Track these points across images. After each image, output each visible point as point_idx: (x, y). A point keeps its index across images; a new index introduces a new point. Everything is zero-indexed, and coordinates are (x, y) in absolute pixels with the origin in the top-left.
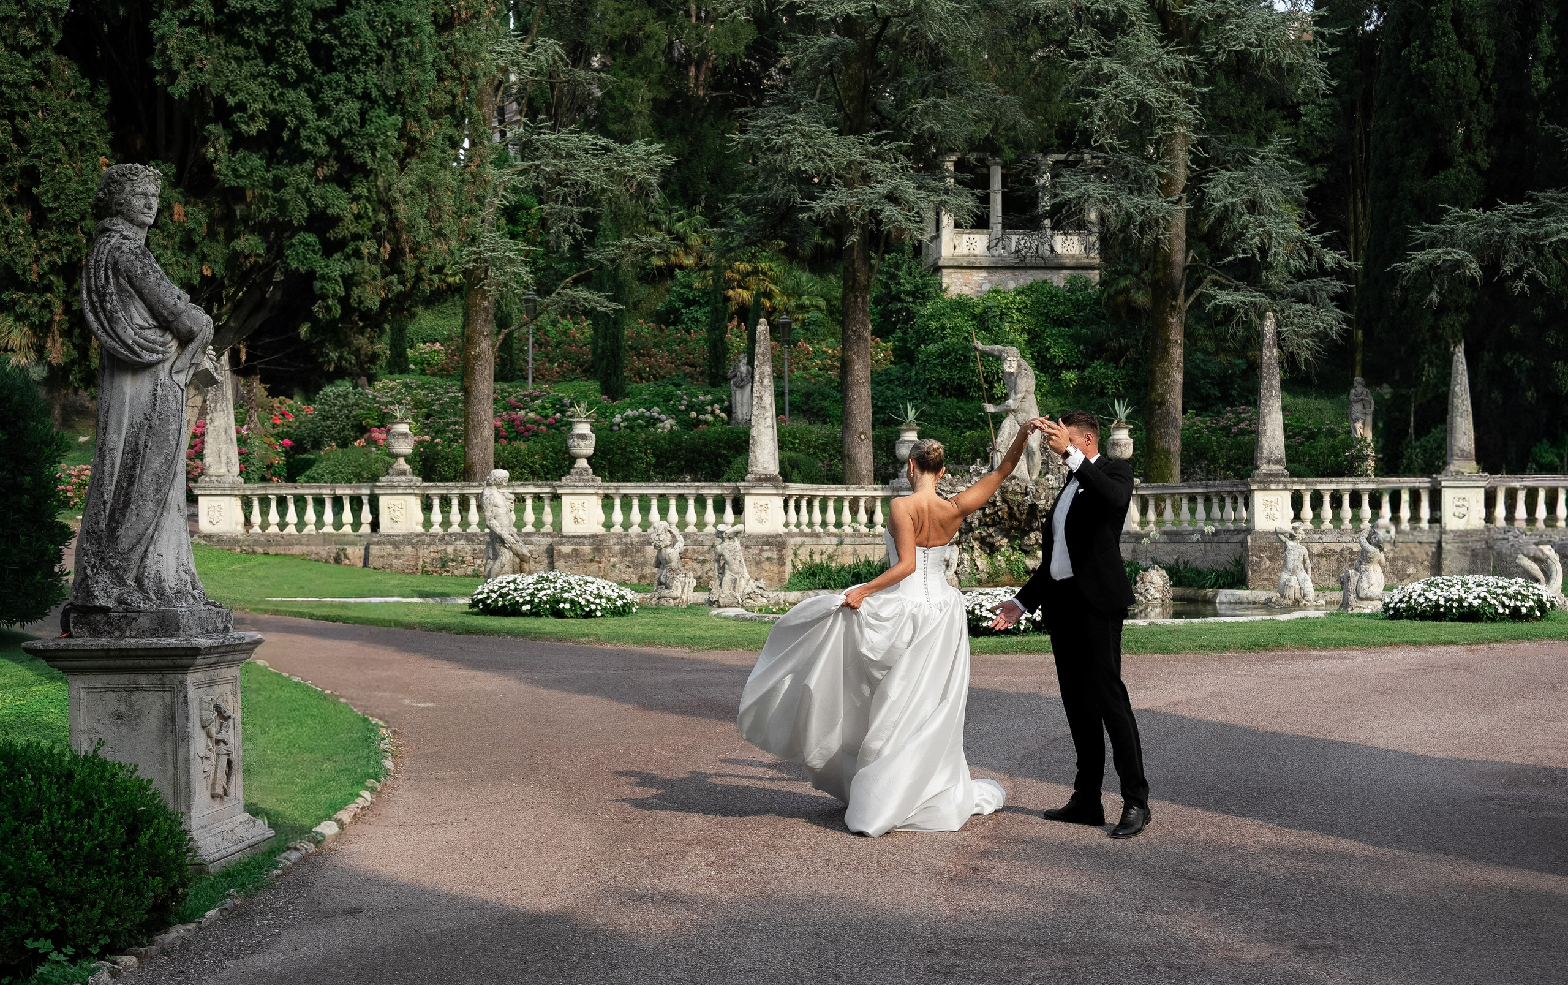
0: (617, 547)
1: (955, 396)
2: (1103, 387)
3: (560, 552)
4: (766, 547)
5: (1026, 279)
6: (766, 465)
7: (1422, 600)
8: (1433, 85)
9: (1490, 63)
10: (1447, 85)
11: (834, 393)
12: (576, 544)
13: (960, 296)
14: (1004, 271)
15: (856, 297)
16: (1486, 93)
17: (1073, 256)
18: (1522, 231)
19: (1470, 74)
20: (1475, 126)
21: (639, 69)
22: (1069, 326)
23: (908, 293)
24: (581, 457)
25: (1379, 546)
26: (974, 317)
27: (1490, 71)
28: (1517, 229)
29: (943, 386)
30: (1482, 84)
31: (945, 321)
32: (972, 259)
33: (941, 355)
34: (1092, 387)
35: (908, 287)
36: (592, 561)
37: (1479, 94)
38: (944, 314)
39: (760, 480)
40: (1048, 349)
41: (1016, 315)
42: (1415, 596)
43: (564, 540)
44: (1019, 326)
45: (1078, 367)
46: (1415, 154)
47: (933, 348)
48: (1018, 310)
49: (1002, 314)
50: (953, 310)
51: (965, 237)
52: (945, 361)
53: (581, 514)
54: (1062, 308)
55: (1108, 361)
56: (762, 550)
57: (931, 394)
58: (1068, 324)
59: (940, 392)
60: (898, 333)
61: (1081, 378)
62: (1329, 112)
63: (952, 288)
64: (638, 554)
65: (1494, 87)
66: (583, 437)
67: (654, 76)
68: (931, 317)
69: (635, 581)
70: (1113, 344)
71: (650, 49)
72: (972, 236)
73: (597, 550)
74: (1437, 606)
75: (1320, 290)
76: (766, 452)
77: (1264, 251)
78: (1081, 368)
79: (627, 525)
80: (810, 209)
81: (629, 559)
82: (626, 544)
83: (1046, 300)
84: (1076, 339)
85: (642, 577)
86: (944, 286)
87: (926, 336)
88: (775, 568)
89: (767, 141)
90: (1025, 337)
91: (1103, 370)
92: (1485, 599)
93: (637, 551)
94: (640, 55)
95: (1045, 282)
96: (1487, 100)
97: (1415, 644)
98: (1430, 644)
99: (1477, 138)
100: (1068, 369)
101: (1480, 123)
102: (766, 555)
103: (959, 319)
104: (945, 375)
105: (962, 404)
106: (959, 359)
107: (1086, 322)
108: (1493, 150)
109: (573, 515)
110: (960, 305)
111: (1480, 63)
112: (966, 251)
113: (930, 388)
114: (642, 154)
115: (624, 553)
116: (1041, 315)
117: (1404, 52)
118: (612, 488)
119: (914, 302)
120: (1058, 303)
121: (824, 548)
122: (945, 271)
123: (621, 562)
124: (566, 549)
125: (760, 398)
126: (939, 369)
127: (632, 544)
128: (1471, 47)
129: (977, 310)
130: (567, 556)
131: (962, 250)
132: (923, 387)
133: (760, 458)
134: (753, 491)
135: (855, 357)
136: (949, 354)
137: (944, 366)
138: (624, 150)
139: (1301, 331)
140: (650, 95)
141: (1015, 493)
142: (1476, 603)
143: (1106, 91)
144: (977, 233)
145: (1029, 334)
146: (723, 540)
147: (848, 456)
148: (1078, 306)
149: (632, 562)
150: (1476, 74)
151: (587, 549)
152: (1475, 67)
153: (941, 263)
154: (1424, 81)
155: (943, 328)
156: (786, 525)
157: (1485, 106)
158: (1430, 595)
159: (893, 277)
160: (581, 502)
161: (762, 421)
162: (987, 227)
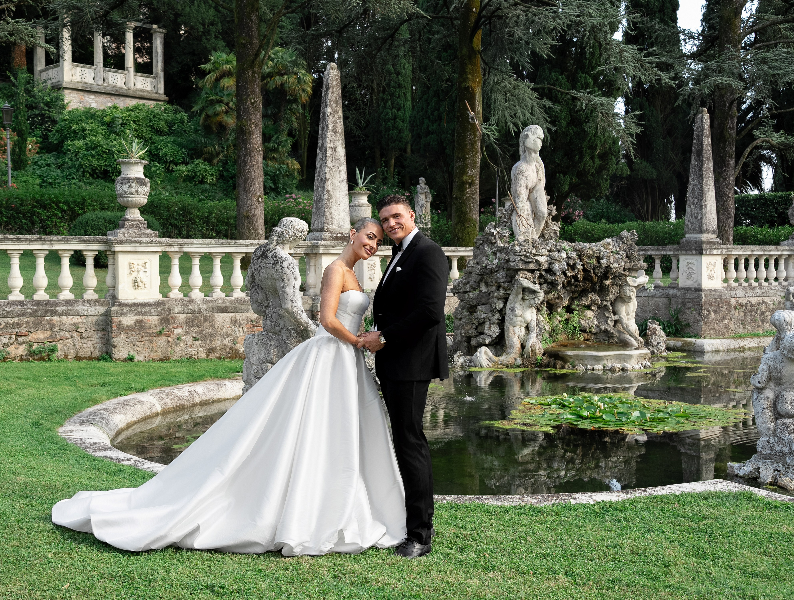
0: (183, 316)
1: (102, 178)
2: (204, 178)
3: (120, 325)
5: (129, 103)
6: (341, 223)
12: (141, 313)
14: (105, 96)
17: (147, 91)
24: (133, 206)
26: (104, 124)
29: (93, 170)
31: (83, 125)
32: (84, 85)
33: (88, 149)
36: (160, 333)
38: (81, 120)
41: (134, 126)
43: (126, 309)
45: (184, 163)
47: (79, 143)
48: (134, 122)
49: (124, 123)
50: (87, 118)
51: (79, 69)
52: (93, 152)
53: (142, 276)
54: (160, 123)
55: (205, 160)
57: (84, 176)
58: (169, 134)
59: (91, 175)
61: (188, 171)
63: (71, 104)
64: (207, 324)
68: (72, 121)
69: (203, 355)
72: (83, 69)
73: (166, 321)
76: (341, 208)
78: (186, 164)
79: (186, 289)
81: (197, 329)
82: (193, 312)
84: (178, 145)
85: (212, 350)
86: (66, 101)
87: (68, 135)
93: (206, 320)
104: (95, 163)
105: (108, 184)
106: (105, 152)
109: (132, 277)
110: (90, 115)
112: (79, 79)
113: (84, 172)
115: (191, 323)
116: (148, 126)
122: (66, 92)
123: (187, 333)
125: (334, 149)
126: (90, 158)
127: (200, 312)
129: (107, 119)
130: (129, 329)
131: (77, 78)
132: (78, 171)
133: (336, 215)
136: (96, 148)
137: (93, 156)
141: (590, 257)
144: (87, 68)
147: (248, 217)
149: (200, 333)
151: (153, 319)
153: (64, 85)
155: (84, 130)
160: (141, 262)
161: (336, 174)
162: (93, 65)
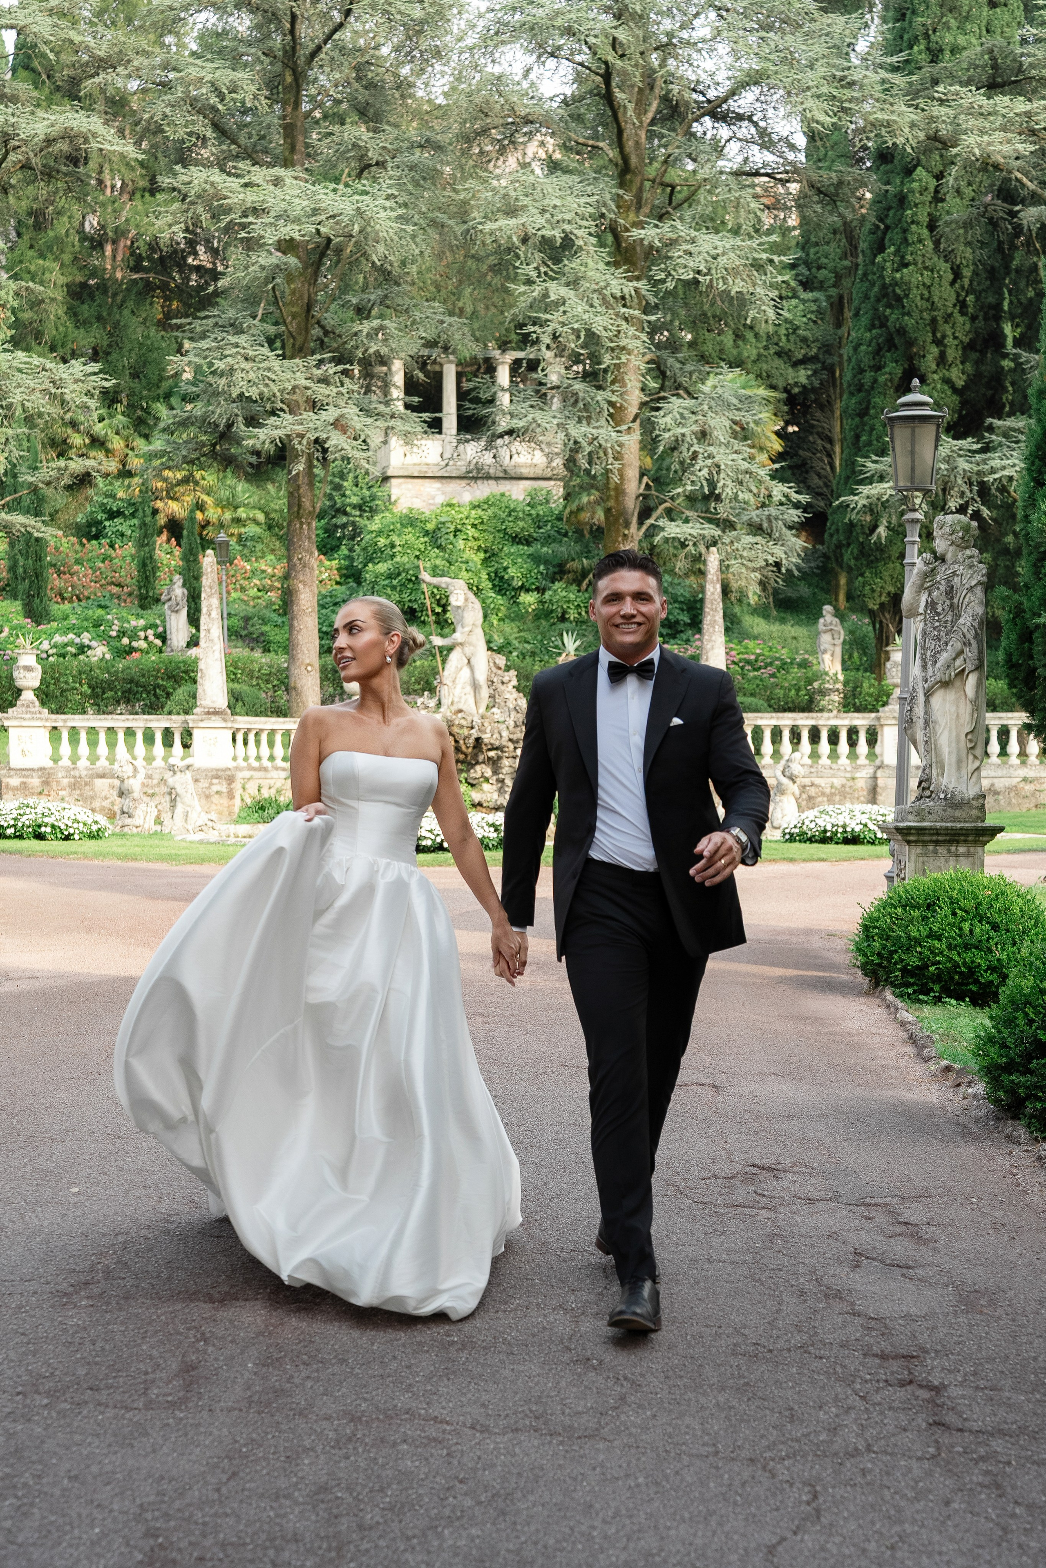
0: (66, 781)
2: (564, 613)
3: (7, 785)
4: (215, 781)
5: (484, 490)
6: (214, 698)
7: (812, 825)
8: (907, 296)
9: (967, 273)
10: (922, 295)
11: (274, 617)
12: (24, 776)
13: (411, 510)
14: (458, 481)
15: (302, 524)
16: (962, 305)
17: (534, 465)
18: (967, 466)
19: (946, 284)
20: (949, 341)
21: (50, 249)
22: (528, 544)
23: (354, 507)
24: (27, 689)
25: (792, 779)
26: (427, 533)
27: (966, 282)
28: (963, 464)
30: (958, 295)
31: (394, 538)
32: (424, 468)
33: (390, 577)
34: (552, 611)
35: (355, 500)
36: (40, 794)
37: (955, 305)
38: (393, 530)
39: (208, 713)
40: (506, 569)
41: (471, 532)
42: (807, 822)
43: (12, 773)
44: (475, 544)
45: (538, 589)
46: (887, 369)
47: (382, 568)
48: (474, 526)
49: (457, 531)
50: (403, 525)
51: (417, 443)
52: (395, 582)
53: (28, 746)
54: (521, 524)
55: (570, 583)
56: (211, 784)
58: (528, 541)
60: (344, 550)
61: (542, 602)
62: (814, 308)
63: (402, 500)
65: (970, 299)
66: (28, 669)
67: (67, 258)
68: (380, 533)
70: (575, 565)
71: (62, 226)
72: (424, 443)
73: (46, 783)
74: (825, 831)
75: (776, 519)
76: (214, 684)
77: (712, 484)
78: (541, 590)
79: (74, 758)
80: (256, 436)
81: (77, 792)
82: (76, 777)
83: (504, 515)
84: (536, 559)
86: (393, 499)
87: (373, 555)
88: (225, 801)
89: (211, 364)
90: (482, 555)
91: (564, 594)
92: (866, 825)
93: (87, 784)
94: (51, 234)
95: (503, 495)
96: (963, 313)
97: (792, 860)
98: (804, 860)
99: (952, 354)
100: (528, 591)
101: (955, 338)
102: (215, 788)
103: (410, 536)
106: (410, 580)
107: (548, 540)
108: (969, 367)
109: (19, 747)
110: (410, 521)
111: (957, 274)
112: (417, 460)
114: (79, 375)
115: (72, 786)
116: (499, 531)
117: (879, 259)
118: (59, 720)
119: (361, 516)
120: (517, 518)
121: (272, 782)
122: (393, 481)
123: (70, 795)
124: (15, 781)
126: (389, 590)
127: (82, 777)
128: (947, 257)
129: (430, 527)
130: (15, 789)
131: (413, 458)
133: (208, 691)
134: (201, 724)
135: (301, 586)
136: (399, 574)
137: (393, 587)
138: (61, 371)
139: (750, 564)
140: (63, 280)
141: (461, 726)
142: (858, 829)
143: (555, 317)
144: (429, 439)
145: (486, 552)
146: (175, 773)
147: (295, 688)
148: (539, 523)
149: (80, 795)
150: (952, 283)
151: (34, 781)
152: (951, 277)
153: (389, 474)
154: (898, 291)
155: (393, 546)
156: (235, 759)
157: (961, 319)
158: (820, 822)
159: (338, 487)
160: (28, 735)
161: (210, 654)
162: (440, 433)
